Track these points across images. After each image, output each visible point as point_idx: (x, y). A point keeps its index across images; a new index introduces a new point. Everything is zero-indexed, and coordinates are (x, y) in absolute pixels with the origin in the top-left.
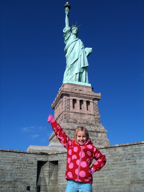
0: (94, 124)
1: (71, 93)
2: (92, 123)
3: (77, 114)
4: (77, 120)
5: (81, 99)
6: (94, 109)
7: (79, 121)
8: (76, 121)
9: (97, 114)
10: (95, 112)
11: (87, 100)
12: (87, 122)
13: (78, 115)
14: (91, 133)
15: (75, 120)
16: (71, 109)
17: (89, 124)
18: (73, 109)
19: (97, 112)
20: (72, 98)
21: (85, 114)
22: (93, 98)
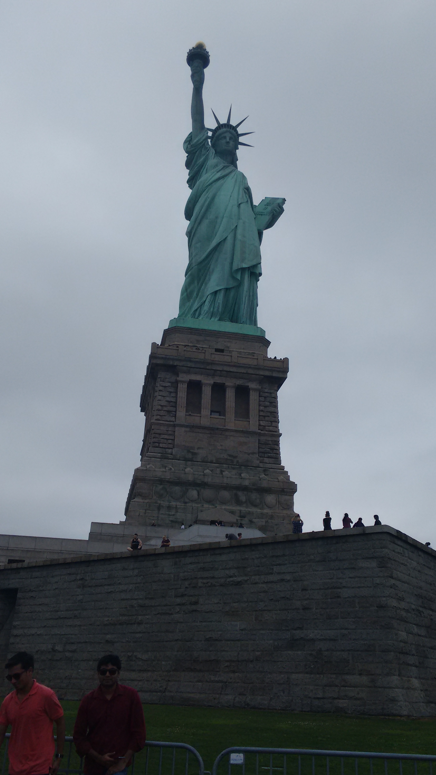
0: (256, 463)
1: (183, 363)
2: (247, 461)
3: (199, 430)
4: (196, 451)
5: (218, 380)
6: (261, 414)
7: (202, 454)
8: (194, 454)
9: (271, 428)
10: (262, 423)
11: (239, 382)
13: (201, 435)
14: (241, 493)
15: (189, 451)
16: (181, 413)
17: (235, 464)
18: (190, 415)
19: (271, 422)
20: (184, 377)
21: (227, 430)
22: (261, 375)
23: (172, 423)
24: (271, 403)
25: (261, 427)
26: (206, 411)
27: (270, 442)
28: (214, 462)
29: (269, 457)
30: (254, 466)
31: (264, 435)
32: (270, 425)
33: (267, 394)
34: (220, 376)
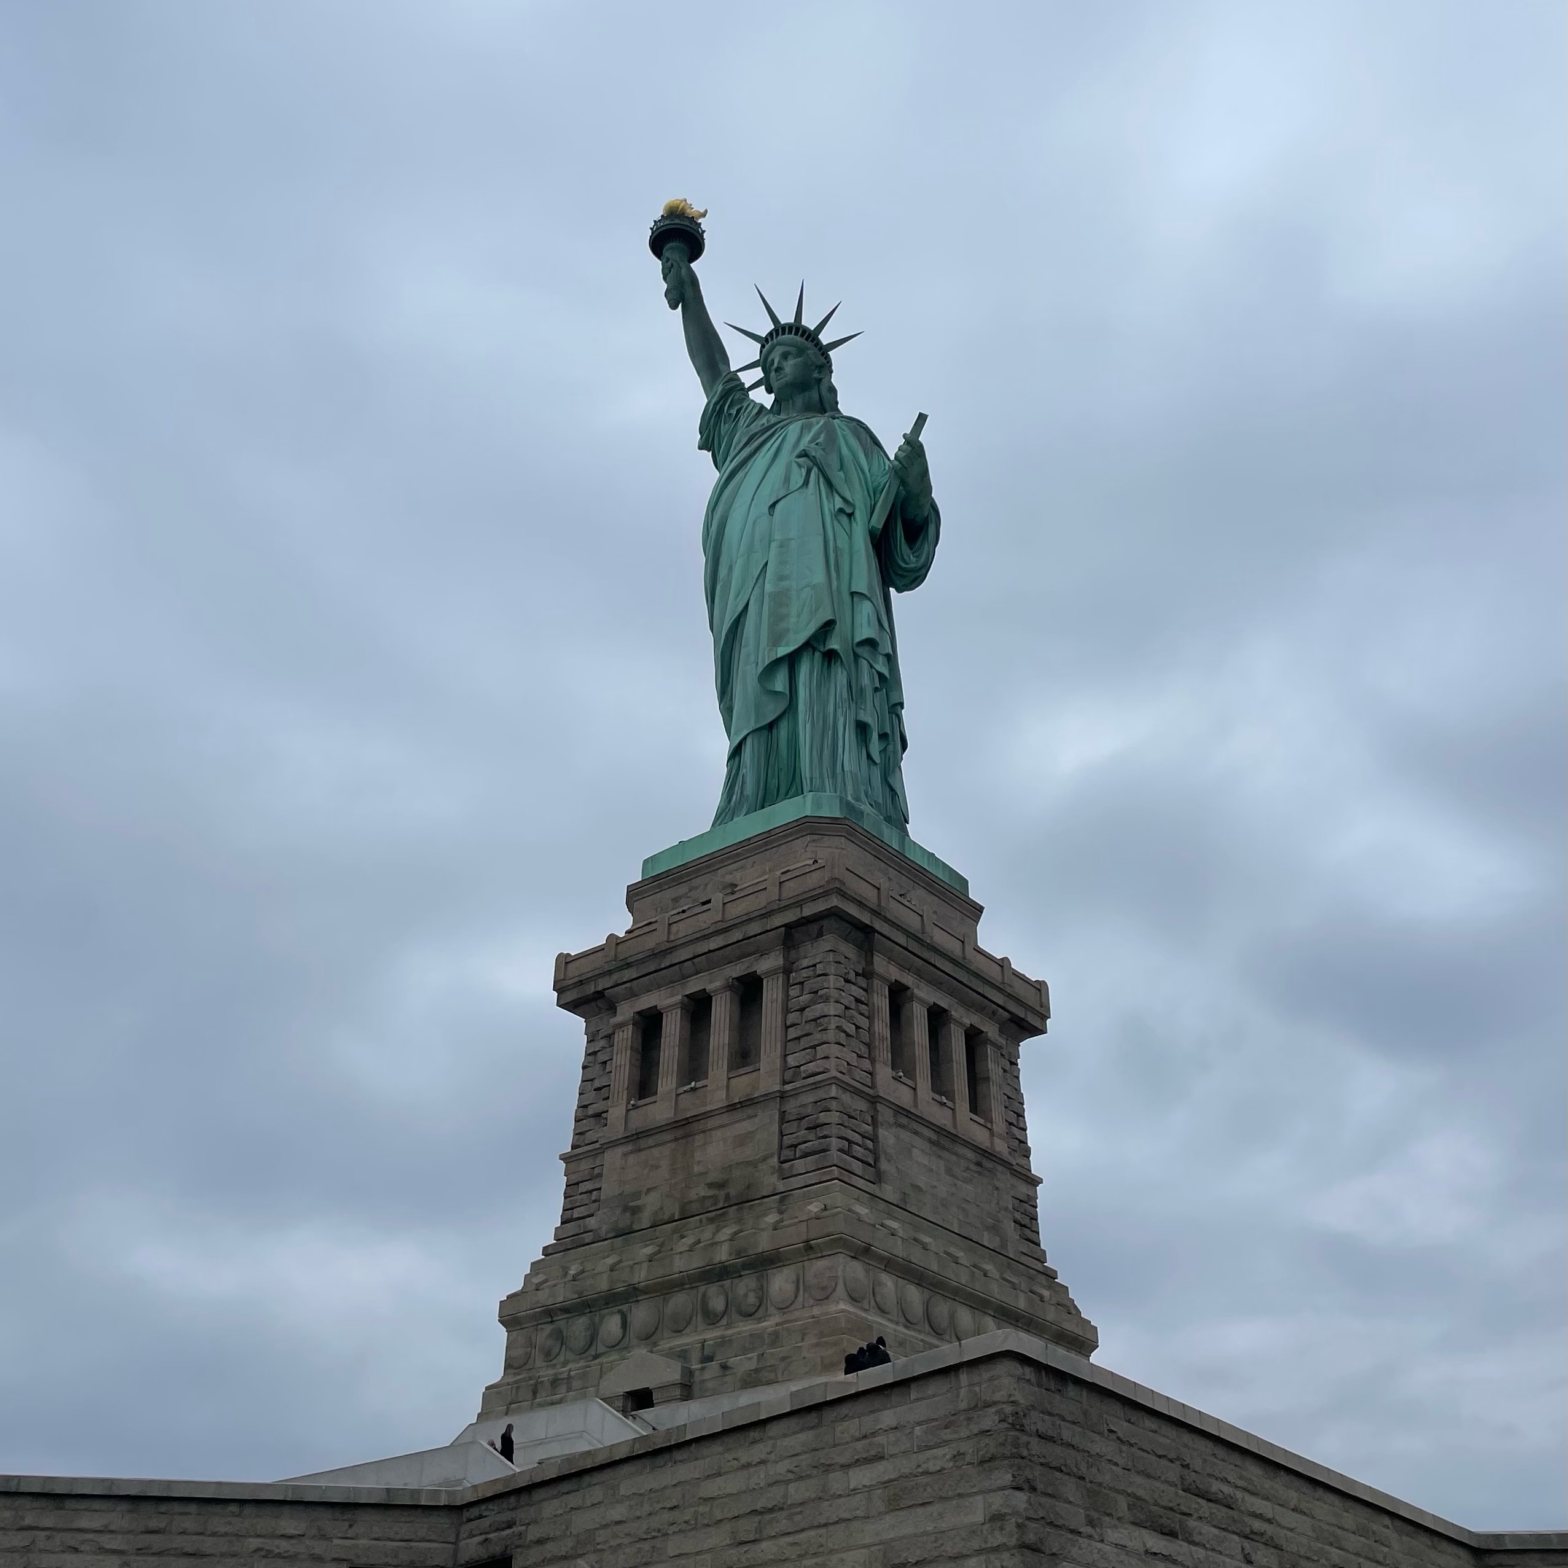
0: (770, 1181)
1: (616, 977)
2: (749, 1187)
3: (651, 1141)
4: (641, 1201)
5: (694, 986)
6: (793, 1033)
7: (651, 1203)
8: (636, 1211)
9: (812, 1067)
10: (792, 1061)
11: (737, 970)
12: (710, 1185)
13: (655, 1152)
14: (713, 1290)
15: (626, 1208)
16: (616, 1112)
17: (721, 1205)
18: (635, 1107)
19: (814, 1047)
20: (626, 1011)
21: (707, 1115)
22: (777, 928)
23: (597, 1145)
24: (816, 992)
25: (789, 1075)
26: (667, 1082)
27: (809, 1110)
28: (676, 1218)
29: (805, 1155)
30: (765, 1194)
31: (796, 1093)
32: (809, 1058)
33: (805, 973)
34: (697, 973)
